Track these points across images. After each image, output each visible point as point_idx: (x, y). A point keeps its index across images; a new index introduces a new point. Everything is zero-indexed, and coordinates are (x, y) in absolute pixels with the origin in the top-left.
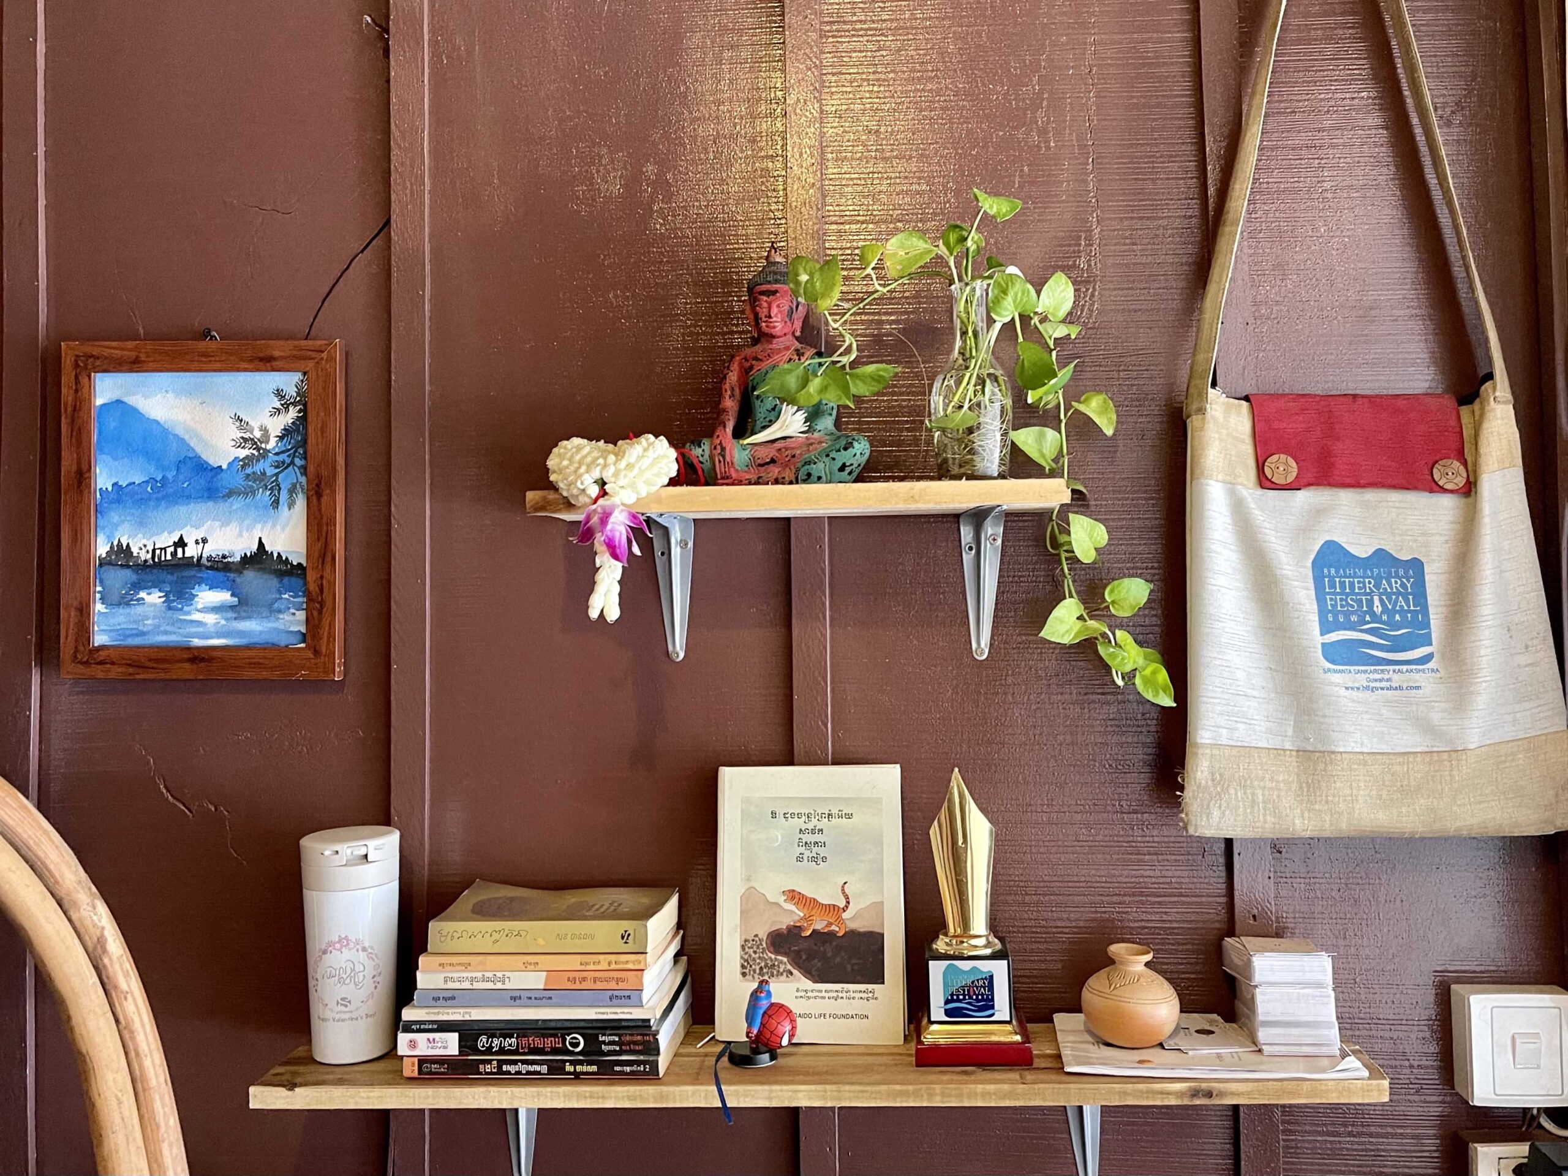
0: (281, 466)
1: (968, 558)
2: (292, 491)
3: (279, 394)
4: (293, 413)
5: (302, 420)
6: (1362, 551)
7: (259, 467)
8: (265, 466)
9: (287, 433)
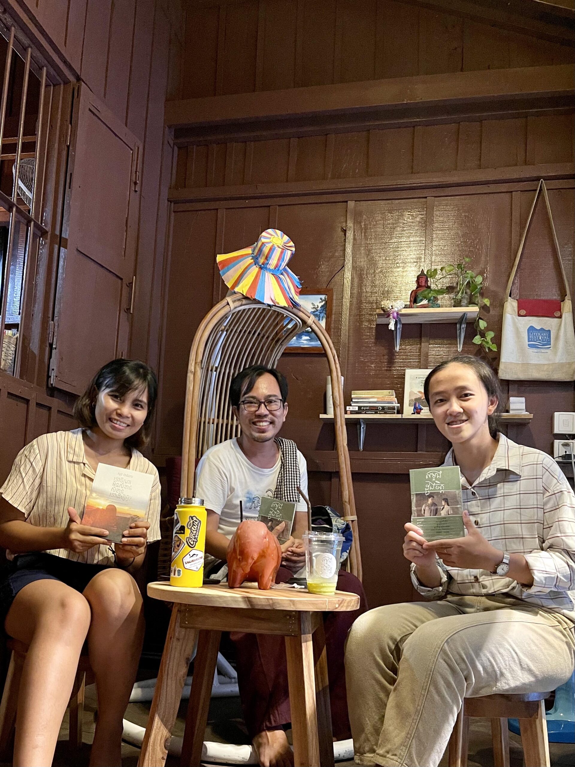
0: (320, 313)
1: (458, 332)
2: (323, 317)
3: (321, 299)
4: (324, 303)
5: (326, 304)
6: (538, 328)
7: (316, 313)
8: (318, 313)
9: (322, 306)
